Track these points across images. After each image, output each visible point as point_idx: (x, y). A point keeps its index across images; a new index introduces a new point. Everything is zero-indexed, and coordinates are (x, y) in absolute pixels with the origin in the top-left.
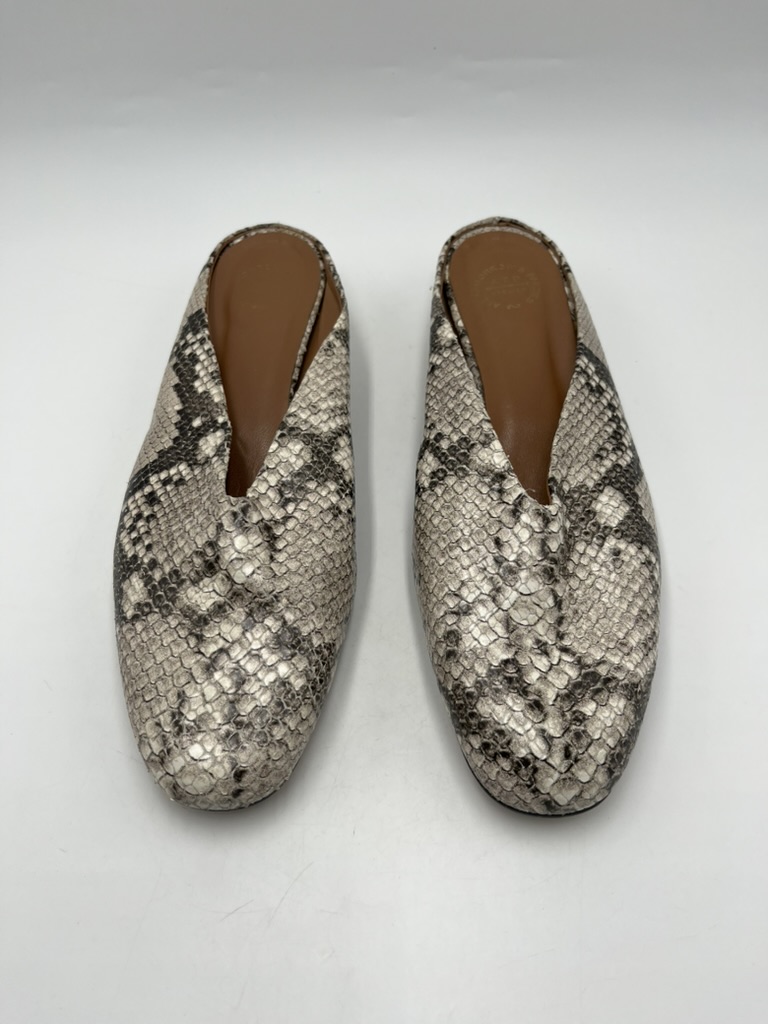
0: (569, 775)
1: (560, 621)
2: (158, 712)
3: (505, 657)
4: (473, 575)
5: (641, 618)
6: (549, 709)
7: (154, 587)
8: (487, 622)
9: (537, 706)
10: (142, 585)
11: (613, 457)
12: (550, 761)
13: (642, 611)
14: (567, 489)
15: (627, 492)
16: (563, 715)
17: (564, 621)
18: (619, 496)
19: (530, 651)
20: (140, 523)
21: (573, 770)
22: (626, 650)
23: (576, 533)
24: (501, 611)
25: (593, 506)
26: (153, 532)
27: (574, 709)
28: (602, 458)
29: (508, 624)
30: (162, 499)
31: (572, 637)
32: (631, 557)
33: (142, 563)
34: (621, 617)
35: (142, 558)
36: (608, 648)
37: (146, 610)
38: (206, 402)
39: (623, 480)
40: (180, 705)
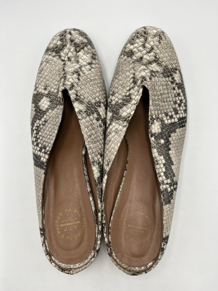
3: (79, 53)
6: (69, 41)
8: (84, 61)
9: (72, 41)
11: (41, 122)
14: (57, 107)
15: (38, 110)
16: (66, 40)
18: (41, 108)
19: (73, 57)
22: (47, 60)
24: (80, 64)
25: (50, 104)
27: (63, 42)
28: (45, 121)
29: (78, 62)
32: (41, 88)
34: (47, 70)
36: (52, 60)
37: (173, 70)
39: (39, 114)
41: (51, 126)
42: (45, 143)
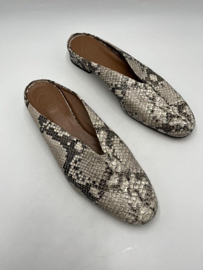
2: (127, 211)
7: (99, 187)
10: (95, 189)
20: (80, 176)
26: (86, 175)
30: (79, 167)
33: (91, 184)
35: (90, 183)
37: (102, 193)
38: (66, 138)
40: (131, 206)
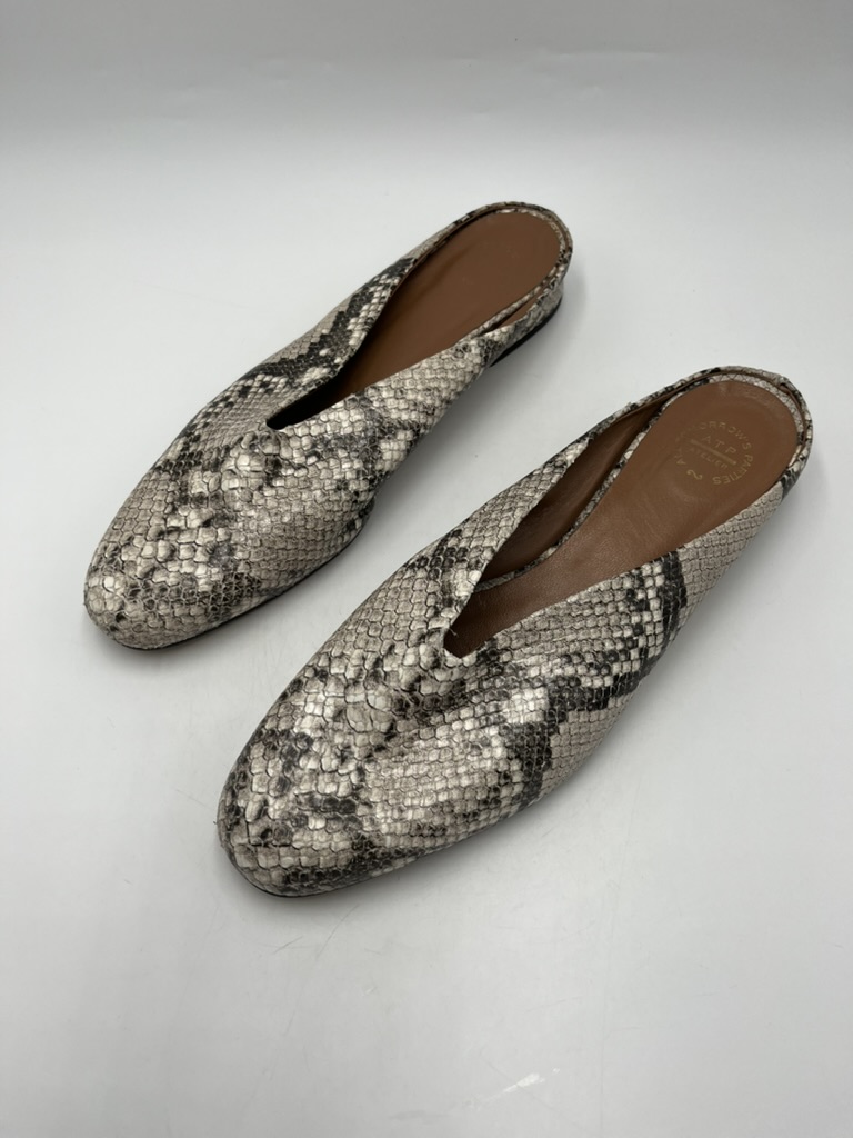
0: (253, 849)
1: (380, 748)
3: (308, 732)
4: (354, 656)
5: (442, 807)
8: (327, 697)
9: (284, 785)
11: (581, 670)
12: (250, 827)
13: (449, 803)
14: (506, 660)
15: (556, 707)
16: (293, 809)
17: (384, 752)
18: (543, 703)
19: (332, 747)
21: (259, 849)
22: (397, 815)
23: (475, 699)
24: (343, 700)
25: (513, 692)
27: (306, 813)
28: (570, 661)
29: (340, 714)
31: (378, 768)
32: (492, 757)
34: (427, 791)
36: (387, 801)
39: (566, 695)
40: (125, 545)
41: (568, 631)
42: (621, 609)
